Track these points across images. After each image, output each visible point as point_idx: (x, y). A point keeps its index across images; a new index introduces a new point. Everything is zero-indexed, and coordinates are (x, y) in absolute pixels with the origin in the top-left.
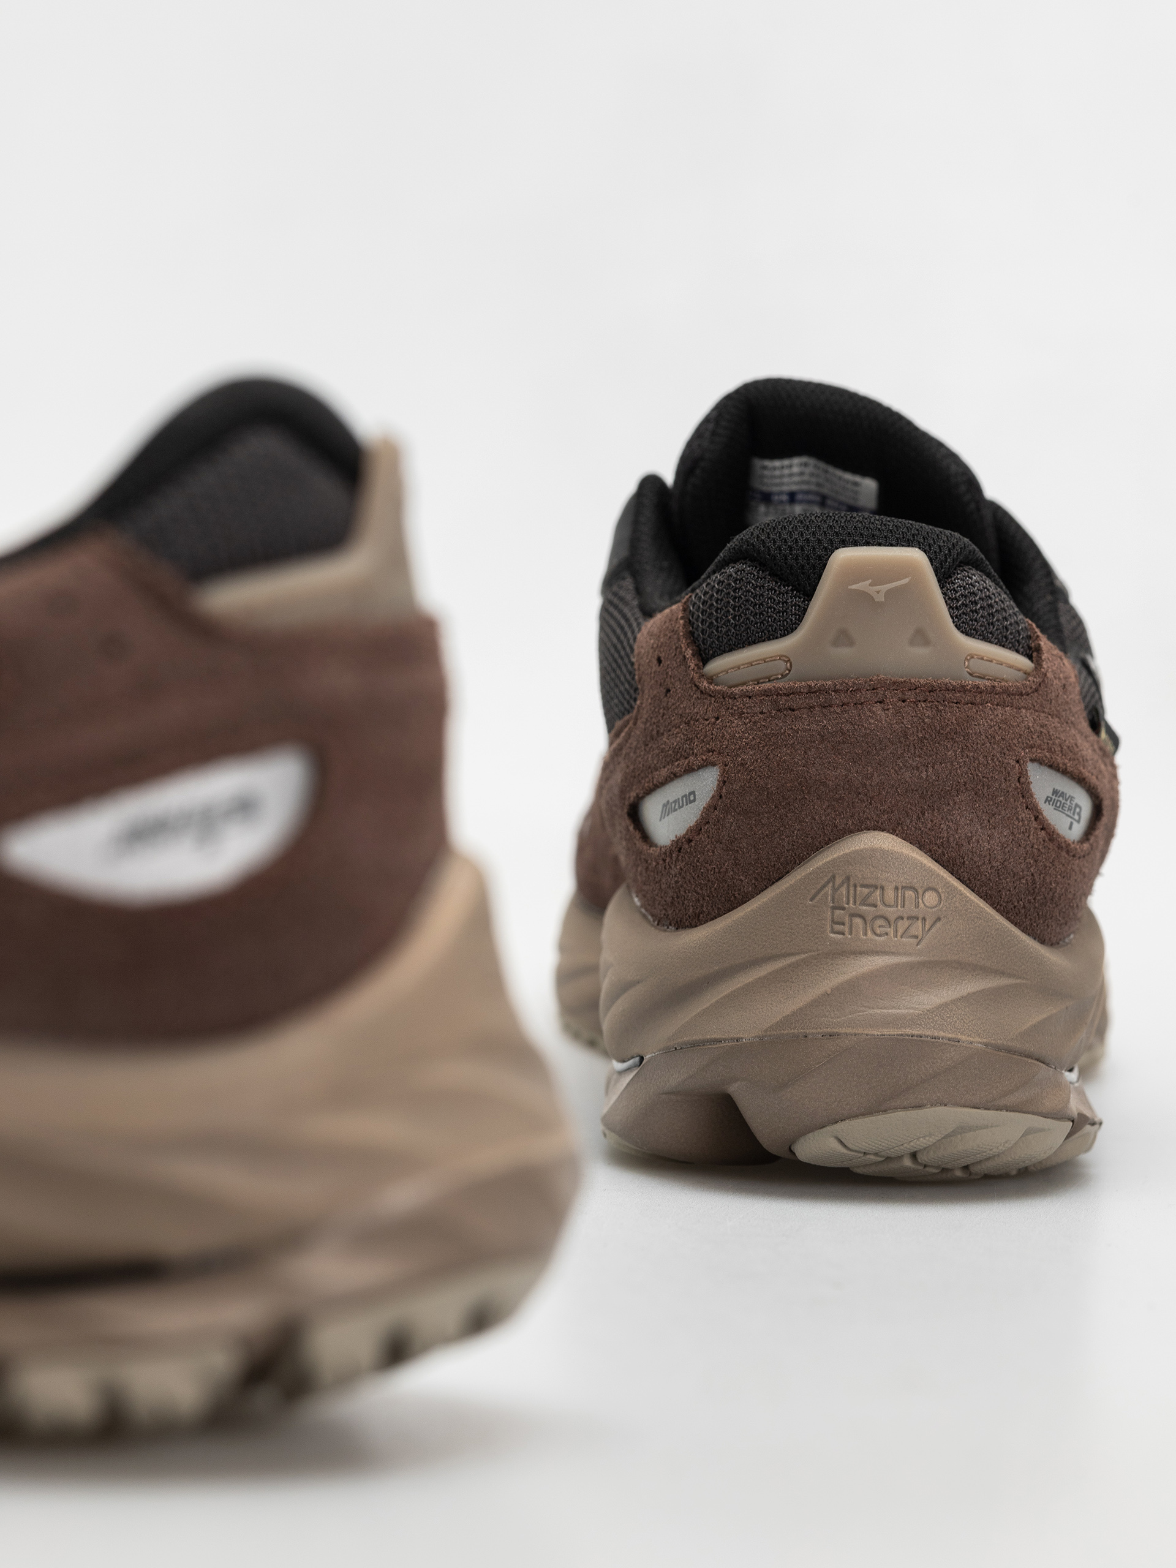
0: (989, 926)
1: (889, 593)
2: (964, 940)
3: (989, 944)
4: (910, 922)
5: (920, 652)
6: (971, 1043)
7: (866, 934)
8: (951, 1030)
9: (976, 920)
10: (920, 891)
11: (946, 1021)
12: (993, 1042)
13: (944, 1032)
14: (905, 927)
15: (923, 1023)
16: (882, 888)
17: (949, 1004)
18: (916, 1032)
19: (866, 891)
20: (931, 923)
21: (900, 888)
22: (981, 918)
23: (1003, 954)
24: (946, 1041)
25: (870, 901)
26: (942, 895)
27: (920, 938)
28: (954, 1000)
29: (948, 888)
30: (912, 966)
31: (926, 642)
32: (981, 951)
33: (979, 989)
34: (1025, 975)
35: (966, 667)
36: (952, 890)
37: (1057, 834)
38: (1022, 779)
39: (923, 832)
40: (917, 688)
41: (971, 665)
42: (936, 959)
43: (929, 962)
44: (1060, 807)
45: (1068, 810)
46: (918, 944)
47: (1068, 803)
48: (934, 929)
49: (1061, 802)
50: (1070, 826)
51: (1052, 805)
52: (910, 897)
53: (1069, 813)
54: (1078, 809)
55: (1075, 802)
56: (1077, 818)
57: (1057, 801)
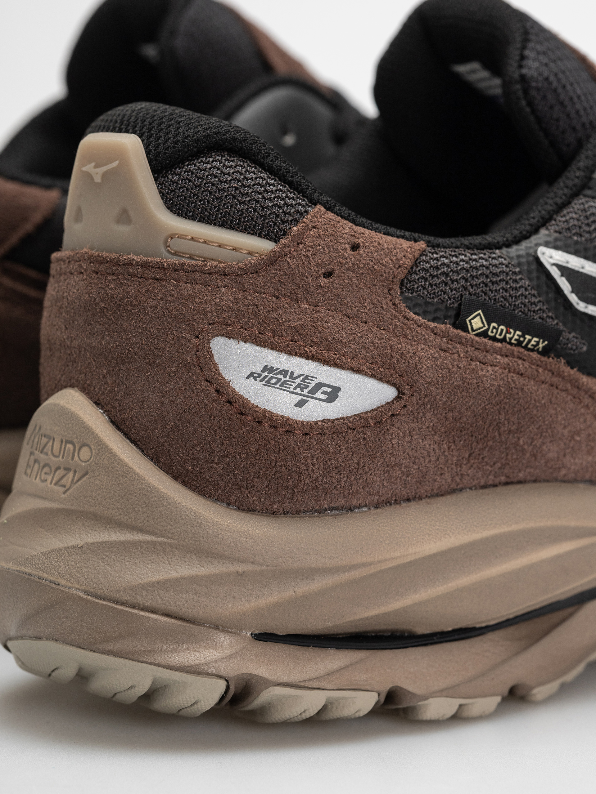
0: (133, 485)
1: (105, 175)
2: (104, 494)
3: (130, 501)
5: (123, 229)
6: (70, 588)
8: (53, 573)
9: (121, 478)
10: (77, 447)
11: (52, 565)
12: (92, 590)
13: (47, 574)
14: (61, 475)
15: (34, 563)
16: (54, 440)
17: (61, 550)
18: (27, 570)
19: (45, 440)
20: (81, 474)
21: (64, 441)
22: (126, 477)
23: (145, 512)
24: (47, 583)
26: (94, 451)
27: (67, 487)
28: (68, 547)
29: (99, 446)
30: (52, 512)
32: (119, 507)
33: (100, 540)
34: (170, 535)
35: (167, 246)
36: (103, 447)
37: (254, 409)
38: (199, 353)
39: (103, 393)
40: (107, 262)
41: (176, 244)
42: (73, 508)
43: (67, 510)
44: (276, 383)
45: (295, 388)
46: (64, 493)
47: (298, 381)
48: (81, 482)
49: (279, 380)
50: (300, 404)
51: (261, 381)
52: (69, 450)
53: (298, 391)
54: (324, 389)
55: (316, 381)
56: (324, 397)
57: (272, 378)
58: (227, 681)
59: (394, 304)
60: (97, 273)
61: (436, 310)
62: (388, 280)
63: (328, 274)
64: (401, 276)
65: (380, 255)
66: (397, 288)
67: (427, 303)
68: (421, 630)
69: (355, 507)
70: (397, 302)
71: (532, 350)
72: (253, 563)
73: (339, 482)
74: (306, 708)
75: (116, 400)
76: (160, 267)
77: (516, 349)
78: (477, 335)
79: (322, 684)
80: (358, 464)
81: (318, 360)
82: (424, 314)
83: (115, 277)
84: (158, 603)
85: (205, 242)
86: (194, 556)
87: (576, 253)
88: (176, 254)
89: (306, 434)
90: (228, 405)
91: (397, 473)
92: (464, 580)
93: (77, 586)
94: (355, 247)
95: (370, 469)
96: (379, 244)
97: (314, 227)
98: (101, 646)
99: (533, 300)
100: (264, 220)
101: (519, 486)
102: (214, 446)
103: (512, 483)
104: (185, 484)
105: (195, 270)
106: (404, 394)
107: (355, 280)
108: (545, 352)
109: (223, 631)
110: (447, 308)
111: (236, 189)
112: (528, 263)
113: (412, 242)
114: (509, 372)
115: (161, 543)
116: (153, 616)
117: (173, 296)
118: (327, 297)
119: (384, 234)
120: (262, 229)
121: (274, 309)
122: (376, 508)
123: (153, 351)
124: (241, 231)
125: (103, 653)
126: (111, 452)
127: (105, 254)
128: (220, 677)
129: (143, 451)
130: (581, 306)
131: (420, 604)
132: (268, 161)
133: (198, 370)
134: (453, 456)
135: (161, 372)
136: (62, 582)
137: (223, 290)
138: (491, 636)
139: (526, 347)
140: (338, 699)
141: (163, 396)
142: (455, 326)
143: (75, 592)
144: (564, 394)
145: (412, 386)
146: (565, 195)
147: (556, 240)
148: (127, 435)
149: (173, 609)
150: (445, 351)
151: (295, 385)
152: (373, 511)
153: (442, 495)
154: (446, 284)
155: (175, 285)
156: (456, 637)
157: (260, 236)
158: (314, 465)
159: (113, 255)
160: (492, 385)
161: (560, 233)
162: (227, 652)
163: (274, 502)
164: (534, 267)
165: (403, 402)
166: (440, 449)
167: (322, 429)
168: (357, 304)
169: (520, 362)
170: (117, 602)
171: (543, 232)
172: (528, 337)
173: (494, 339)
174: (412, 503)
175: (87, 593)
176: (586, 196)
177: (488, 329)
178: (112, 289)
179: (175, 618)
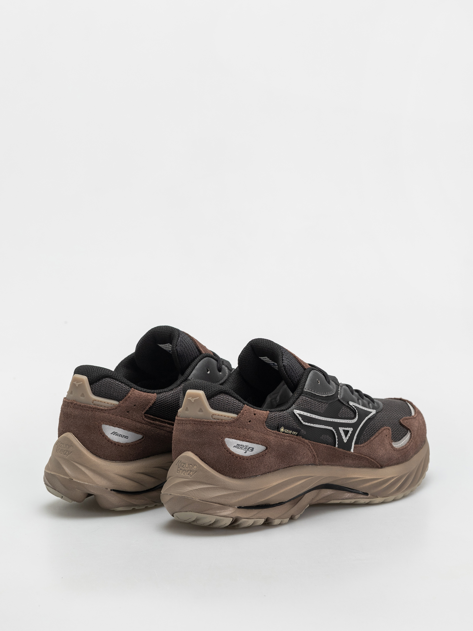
0: (208, 474)
1: (195, 400)
2: (201, 476)
3: (208, 478)
4: (190, 472)
5: (201, 413)
7: (181, 474)
8: (191, 496)
9: (205, 472)
10: (193, 465)
11: (190, 494)
13: (189, 496)
15: (186, 494)
16: (186, 464)
17: (192, 490)
19: (183, 464)
20: (195, 472)
21: (189, 464)
22: (207, 472)
23: (211, 480)
25: (183, 467)
26: (198, 466)
30: (188, 481)
31: (202, 411)
32: (205, 479)
33: (202, 487)
34: (218, 485)
35: (212, 417)
36: (200, 466)
37: (236, 454)
38: (222, 442)
39: (198, 452)
40: (197, 421)
41: (214, 417)
42: (194, 480)
43: (192, 481)
44: (240, 448)
45: (244, 449)
46: (191, 477)
47: (245, 447)
48: (195, 474)
49: (241, 447)
50: (245, 452)
51: (236, 448)
52: (191, 466)
53: (245, 449)
54: (250, 448)
55: (249, 447)
56: (251, 450)
57: (239, 447)
58: (233, 518)
59: (264, 427)
60: (195, 424)
61: (273, 427)
62: (262, 421)
63: (250, 421)
64: (265, 420)
65: (260, 416)
66: (264, 423)
67: (271, 426)
68: (272, 503)
69: (257, 475)
70: (265, 426)
71: (294, 435)
72: (237, 490)
73: (254, 470)
74: (249, 523)
75: (202, 454)
76: (212, 422)
77: (291, 435)
78: (282, 432)
79: (253, 518)
80: (258, 465)
81: (249, 442)
82: (270, 429)
83: (200, 425)
84: (217, 501)
85: (221, 416)
86: (224, 490)
87: (302, 410)
88: (214, 419)
89: (247, 459)
90: (230, 454)
91: (266, 467)
92: (282, 491)
93: (198, 499)
94: (255, 414)
95: (261, 466)
96: (260, 413)
97: (245, 410)
98: (204, 512)
99: (294, 423)
100: (234, 409)
101: (292, 467)
102: (227, 464)
103: (290, 467)
104: (219, 473)
105: (220, 422)
106: (268, 448)
107: (255, 422)
108: (297, 435)
109: (231, 507)
110: (275, 427)
111: (227, 402)
112: (292, 414)
113: (266, 411)
114: (290, 441)
115: (216, 487)
116: (216, 504)
117: (215, 429)
118: (250, 427)
119: (260, 410)
120: (234, 412)
121: (239, 431)
122: (262, 475)
123: (211, 442)
124: (229, 412)
125: (204, 514)
126: (202, 466)
127: (197, 420)
128: (231, 517)
129: (209, 466)
130: (304, 423)
131: (272, 497)
132: (233, 395)
133: (222, 446)
134: (278, 462)
135: (213, 447)
136: (194, 498)
137: (227, 427)
138: (286, 504)
139: (293, 434)
140: (256, 521)
141: (214, 452)
142: (278, 431)
143: (197, 500)
144: (301, 445)
145: (270, 446)
146: (298, 396)
147: (297, 407)
148: (205, 462)
149: (220, 502)
150: (276, 437)
151: (244, 448)
152: (261, 476)
153: (275, 471)
154: (275, 421)
155: (215, 426)
156: (279, 504)
157: (233, 413)
158: (249, 466)
159: (199, 420)
160: (286, 444)
161: (298, 406)
162: (233, 512)
163: (240, 476)
164: (293, 415)
165: (268, 450)
166: (275, 460)
167: (251, 458)
168: (257, 428)
169: (292, 438)
170: (207, 502)
171: (294, 405)
172: (293, 432)
173: (286, 433)
174: (269, 473)
175: (200, 500)
176: (302, 396)
177: (285, 431)
178: (199, 428)
179: (221, 504)
